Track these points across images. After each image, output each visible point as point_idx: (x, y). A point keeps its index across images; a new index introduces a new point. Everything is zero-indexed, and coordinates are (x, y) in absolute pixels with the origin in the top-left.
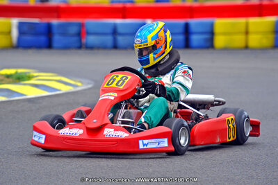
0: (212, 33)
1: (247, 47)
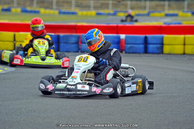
0: (162, 44)
1: (184, 54)
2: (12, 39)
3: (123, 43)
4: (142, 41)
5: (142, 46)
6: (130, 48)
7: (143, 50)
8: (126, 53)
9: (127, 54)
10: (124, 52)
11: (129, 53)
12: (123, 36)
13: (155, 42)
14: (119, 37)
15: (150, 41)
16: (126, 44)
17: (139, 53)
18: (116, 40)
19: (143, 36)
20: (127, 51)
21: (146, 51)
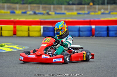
2: (27, 30)
3: (94, 31)
4: (105, 29)
5: (105, 32)
6: (98, 34)
7: (106, 35)
8: (95, 36)
9: (96, 38)
10: (94, 36)
11: (97, 37)
12: (93, 27)
13: (114, 29)
14: (91, 28)
15: (110, 29)
16: (95, 31)
17: (104, 37)
18: (89, 29)
19: (106, 26)
20: (96, 35)
21: (108, 35)
